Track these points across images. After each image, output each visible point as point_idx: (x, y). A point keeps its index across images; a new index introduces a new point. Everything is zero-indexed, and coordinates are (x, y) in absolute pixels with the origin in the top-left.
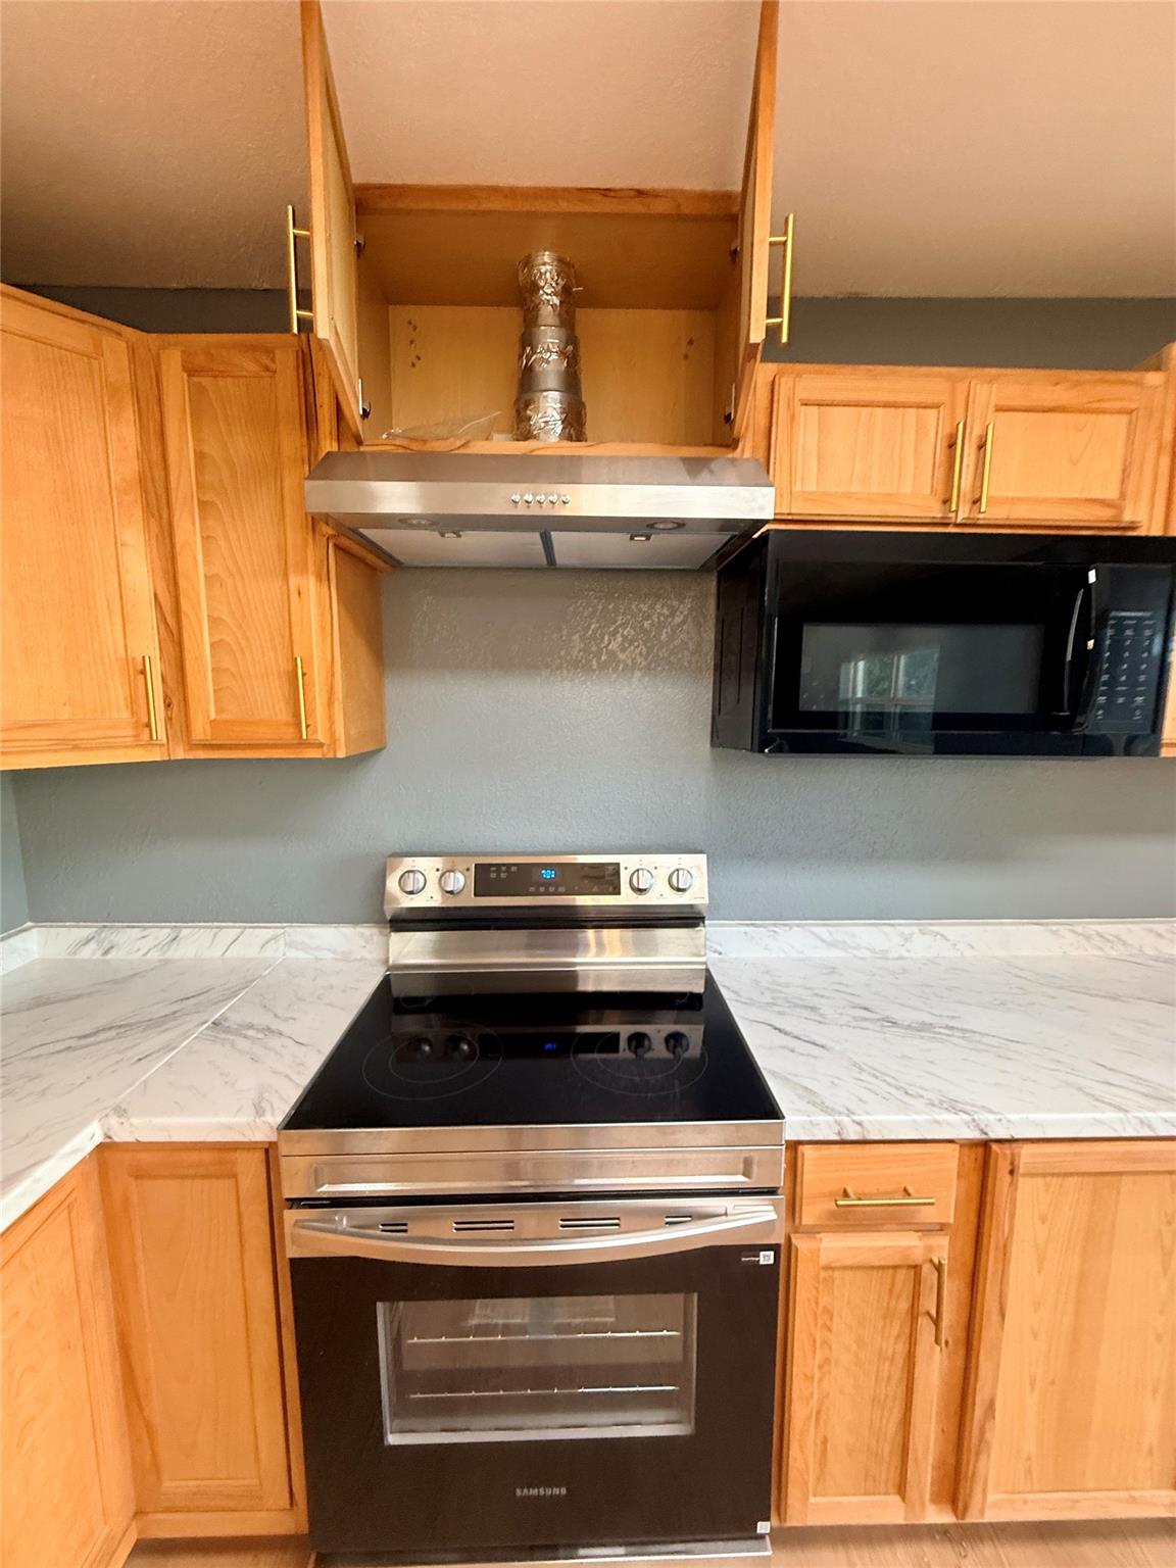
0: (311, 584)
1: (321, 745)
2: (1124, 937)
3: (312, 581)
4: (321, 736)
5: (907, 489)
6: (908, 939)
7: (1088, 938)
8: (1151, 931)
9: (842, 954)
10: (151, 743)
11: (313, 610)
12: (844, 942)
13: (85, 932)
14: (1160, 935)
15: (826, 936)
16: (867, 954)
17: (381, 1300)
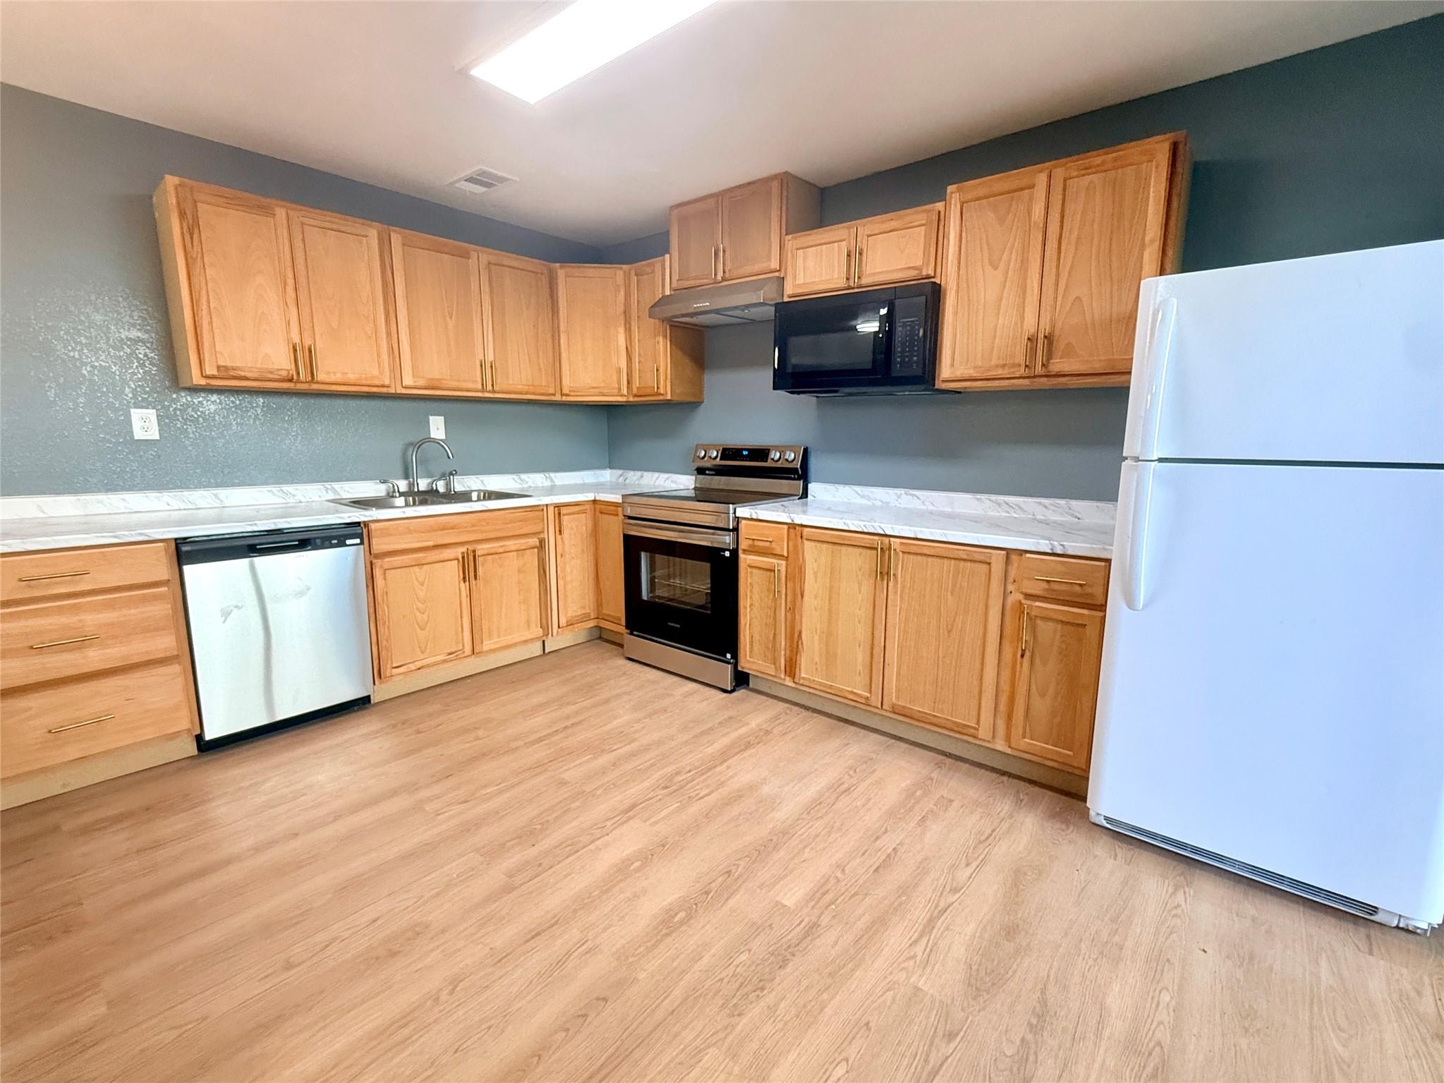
0: (661, 339)
1: (663, 395)
2: (1023, 506)
3: (661, 338)
4: (662, 391)
5: (836, 276)
6: (899, 497)
7: (999, 505)
8: (1040, 503)
9: (868, 502)
10: (622, 395)
11: (661, 346)
12: (868, 496)
13: (620, 472)
14: (1046, 507)
15: (860, 492)
16: (879, 503)
17: (644, 551)
